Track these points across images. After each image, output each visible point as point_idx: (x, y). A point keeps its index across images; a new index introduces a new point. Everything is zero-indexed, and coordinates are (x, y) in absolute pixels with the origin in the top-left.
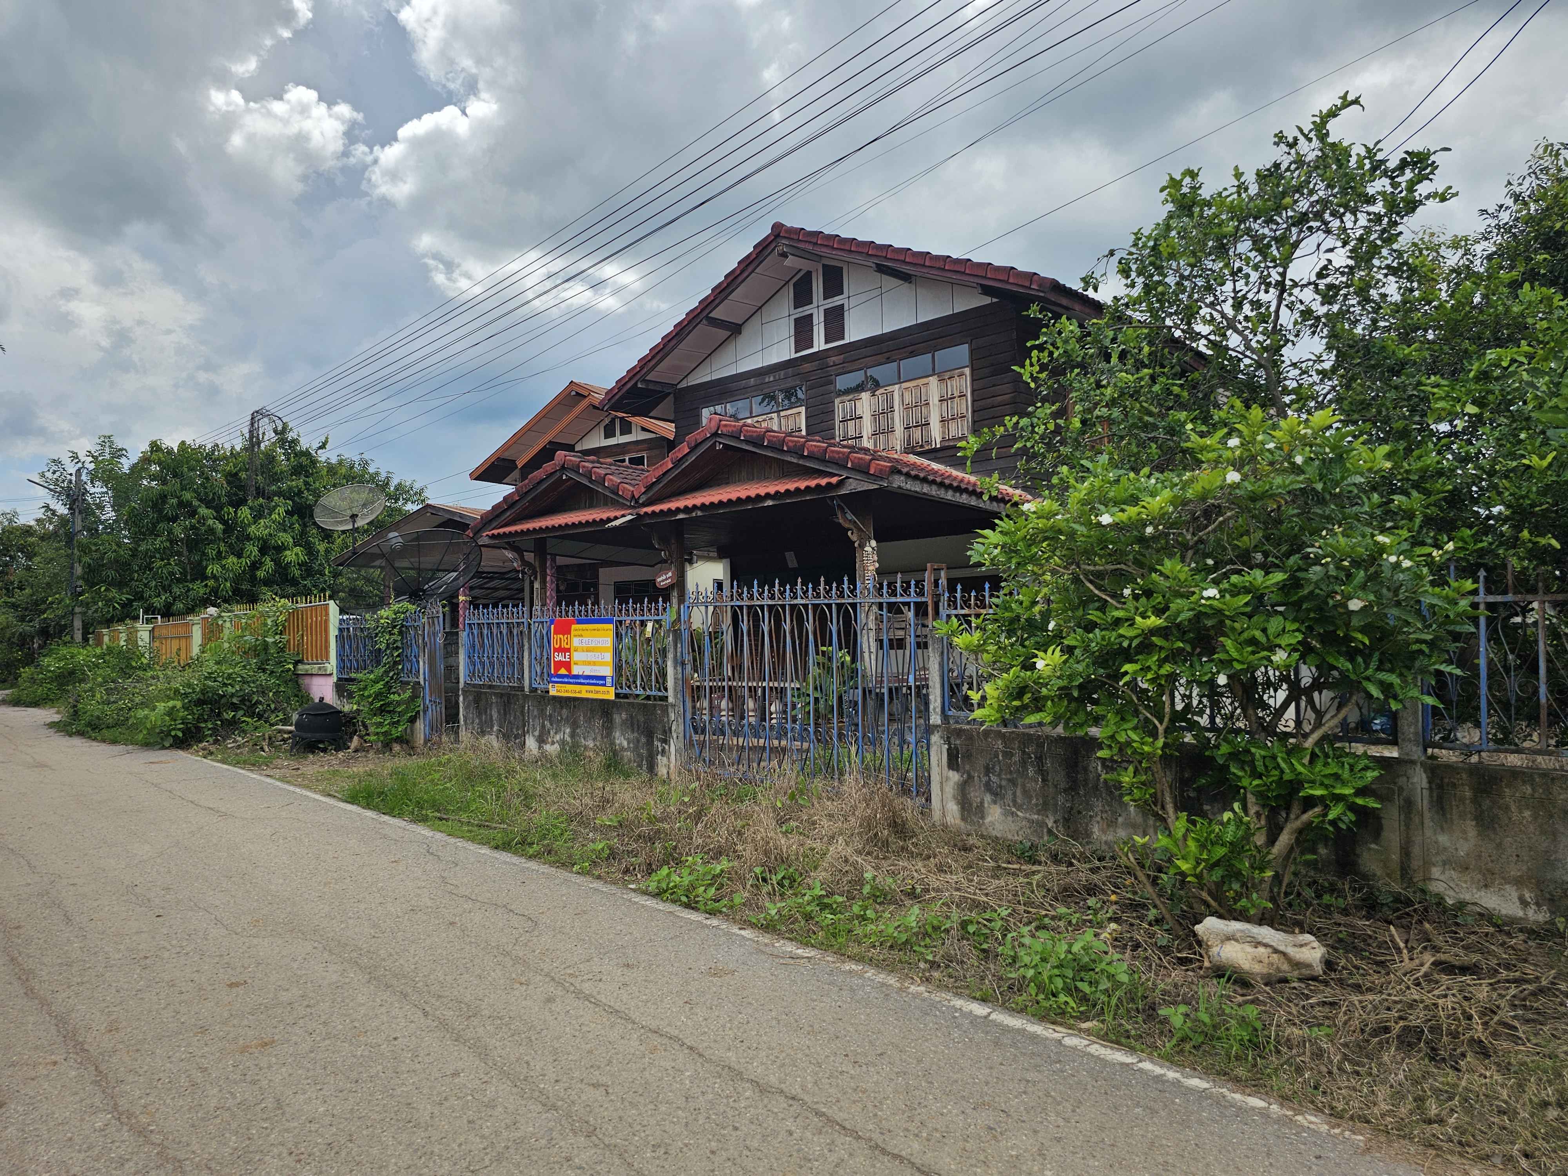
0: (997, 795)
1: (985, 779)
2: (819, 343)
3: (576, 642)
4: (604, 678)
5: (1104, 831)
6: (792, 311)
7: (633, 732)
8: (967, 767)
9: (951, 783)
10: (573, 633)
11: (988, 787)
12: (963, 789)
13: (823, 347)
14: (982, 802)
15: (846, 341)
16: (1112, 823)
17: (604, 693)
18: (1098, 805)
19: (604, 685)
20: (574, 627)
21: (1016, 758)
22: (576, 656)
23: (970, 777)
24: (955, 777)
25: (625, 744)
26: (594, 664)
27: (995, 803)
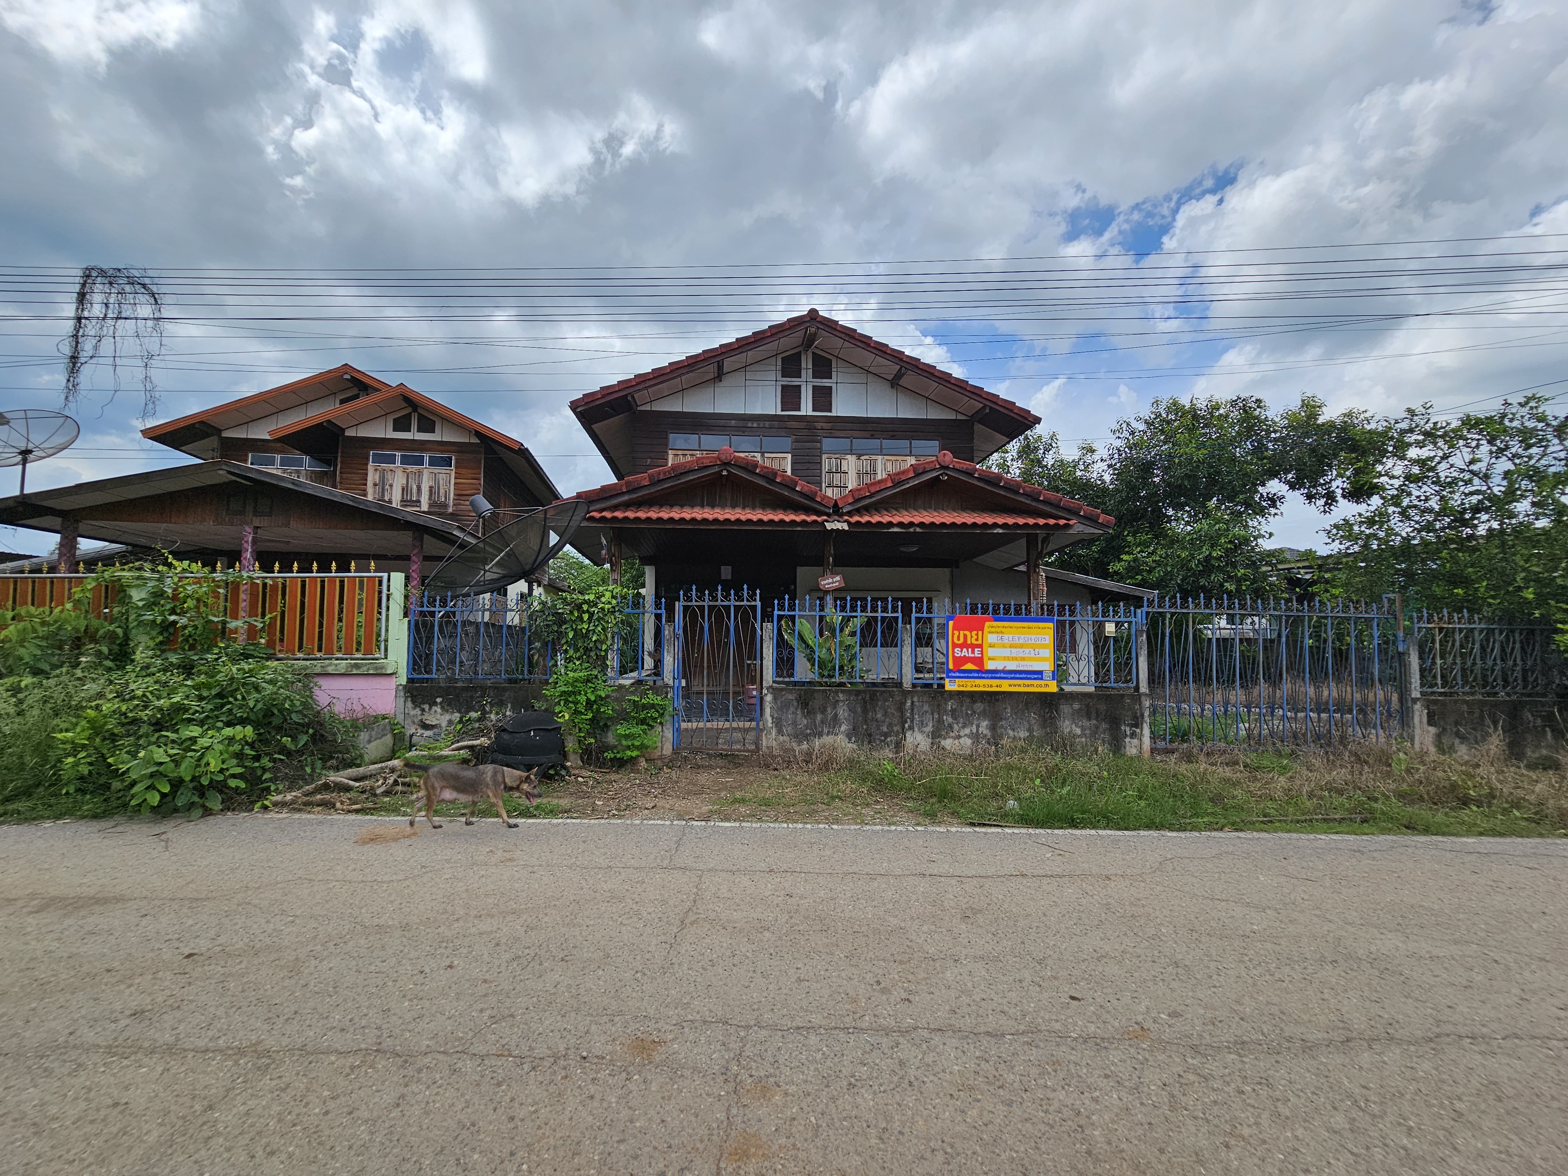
0: (1463, 739)
1: (1454, 730)
2: (806, 408)
3: (991, 638)
4: (1040, 673)
5: (1533, 752)
6: (779, 377)
7: (1089, 719)
8: (1442, 723)
9: (1431, 735)
10: (986, 629)
11: (1458, 734)
12: (1438, 737)
13: (810, 413)
14: (1453, 744)
15: (833, 414)
16: (1538, 747)
17: (1041, 686)
18: (1529, 738)
19: (1042, 679)
20: (987, 624)
21: (1476, 715)
22: (990, 652)
23: (1444, 730)
24: (1433, 730)
25: (1078, 731)
26: (1023, 659)
27: (1462, 743)
